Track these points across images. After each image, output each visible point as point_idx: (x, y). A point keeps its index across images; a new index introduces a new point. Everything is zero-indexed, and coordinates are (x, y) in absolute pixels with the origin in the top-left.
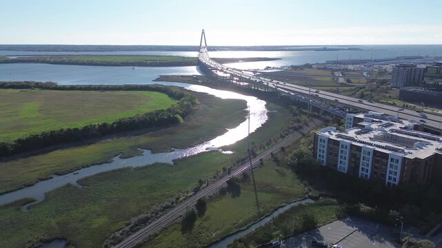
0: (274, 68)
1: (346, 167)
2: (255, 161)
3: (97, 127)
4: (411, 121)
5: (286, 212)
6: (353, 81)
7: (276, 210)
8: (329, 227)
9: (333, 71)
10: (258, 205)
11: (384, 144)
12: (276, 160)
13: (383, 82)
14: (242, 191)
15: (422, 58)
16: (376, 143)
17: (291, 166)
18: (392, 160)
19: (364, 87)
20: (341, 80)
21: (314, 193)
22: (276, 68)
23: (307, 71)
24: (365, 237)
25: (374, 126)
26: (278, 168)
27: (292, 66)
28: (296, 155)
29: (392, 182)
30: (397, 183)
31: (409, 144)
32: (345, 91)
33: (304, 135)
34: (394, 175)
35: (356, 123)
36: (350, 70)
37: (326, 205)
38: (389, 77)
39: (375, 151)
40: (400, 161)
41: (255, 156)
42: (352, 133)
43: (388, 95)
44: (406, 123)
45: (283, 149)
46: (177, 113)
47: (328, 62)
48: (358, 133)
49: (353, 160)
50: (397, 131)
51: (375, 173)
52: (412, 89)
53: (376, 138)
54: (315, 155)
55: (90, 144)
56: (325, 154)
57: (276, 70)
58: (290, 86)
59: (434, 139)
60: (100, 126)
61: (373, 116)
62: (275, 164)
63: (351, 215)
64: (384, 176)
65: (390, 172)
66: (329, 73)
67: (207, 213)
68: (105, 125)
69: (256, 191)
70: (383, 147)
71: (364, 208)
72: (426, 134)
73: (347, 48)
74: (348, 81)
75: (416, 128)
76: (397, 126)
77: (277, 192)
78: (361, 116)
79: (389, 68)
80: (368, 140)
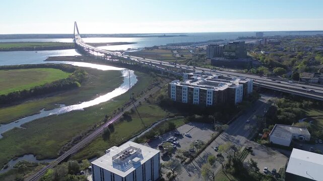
0: (133, 49)
1: (187, 100)
2: (137, 104)
3: (19, 93)
4: (217, 75)
5: (159, 124)
6: (184, 56)
7: (153, 124)
8: (181, 127)
9: (172, 50)
10: (143, 123)
11: (204, 86)
12: (148, 102)
13: (202, 56)
14: (132, 118)
15: (223, 40)
16: (200, 86)
17: (157, 104)
18: (208, 93)
19: (191, 59)
20: (178, 56)
21: (172, 115)
22: (135, 49)
23: (155, 51)
24: (199, 129)
25: (199, 78)
26: (150, 105)
27: (145, 48)
28: (159, 97)
29: (209, 104)
30: (211, 104)
31: (216, 85)
32: (181, 62)
33: (161, 88)
34: (210, 100)
35: (189, 77)
36: (182, 50)
37: (179, 119)
38: (205, 53)
39: (200, 89)
40: (212, 93)
41: (136, 101)
42: (188, 82)
43: (205, 63)
44: (214, 76)
45: (151, 96)
46: (75, 80)
47: (168, 45)
48: (191, 82)
49: (190, 95)
50: (210, 80)
51: (201, 101)
52: (217, 59)
53: (200, 83)
54: (170, 96)
55: (17, 105)
56: (175, 95)
57: (134, 51)
58: (148, 60)
59: (227, 82)
60: (21, 92)
61: (198, 73)
62: (148, 103)
63: (192, 121)
64: (205, 101)
65: (208, 99)
66: (170, 51)
67: (115, 131)
68: (25, 91)
69: (140, 117)
70: (204, 87)
71: (197, 116)
72: (224, 80)
73: (178, 35)
74: (182, 56)
75: (219, 77)
76: (210, 77)
77: (153, 116)
78: (192, 74)
79: (205, 47)
80: (196, 85)
